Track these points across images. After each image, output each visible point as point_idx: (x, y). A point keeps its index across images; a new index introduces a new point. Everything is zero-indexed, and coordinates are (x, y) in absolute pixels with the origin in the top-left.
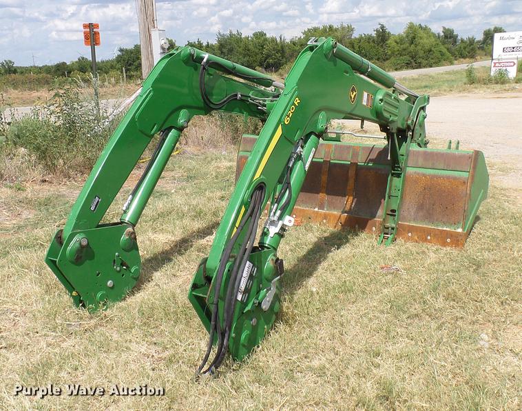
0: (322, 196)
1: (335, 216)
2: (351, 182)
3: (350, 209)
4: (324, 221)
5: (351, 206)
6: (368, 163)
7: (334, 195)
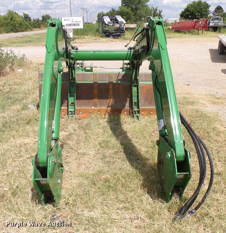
0: (96, 100)
1: (104, 109)
2: (111, 92)
3: (112, 105)
4: (99, 113)
5: (112, 103)
6: (118, 81)
7: (102, 99)
